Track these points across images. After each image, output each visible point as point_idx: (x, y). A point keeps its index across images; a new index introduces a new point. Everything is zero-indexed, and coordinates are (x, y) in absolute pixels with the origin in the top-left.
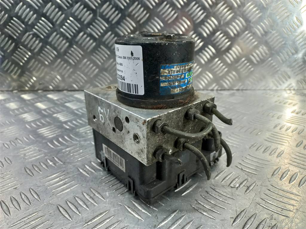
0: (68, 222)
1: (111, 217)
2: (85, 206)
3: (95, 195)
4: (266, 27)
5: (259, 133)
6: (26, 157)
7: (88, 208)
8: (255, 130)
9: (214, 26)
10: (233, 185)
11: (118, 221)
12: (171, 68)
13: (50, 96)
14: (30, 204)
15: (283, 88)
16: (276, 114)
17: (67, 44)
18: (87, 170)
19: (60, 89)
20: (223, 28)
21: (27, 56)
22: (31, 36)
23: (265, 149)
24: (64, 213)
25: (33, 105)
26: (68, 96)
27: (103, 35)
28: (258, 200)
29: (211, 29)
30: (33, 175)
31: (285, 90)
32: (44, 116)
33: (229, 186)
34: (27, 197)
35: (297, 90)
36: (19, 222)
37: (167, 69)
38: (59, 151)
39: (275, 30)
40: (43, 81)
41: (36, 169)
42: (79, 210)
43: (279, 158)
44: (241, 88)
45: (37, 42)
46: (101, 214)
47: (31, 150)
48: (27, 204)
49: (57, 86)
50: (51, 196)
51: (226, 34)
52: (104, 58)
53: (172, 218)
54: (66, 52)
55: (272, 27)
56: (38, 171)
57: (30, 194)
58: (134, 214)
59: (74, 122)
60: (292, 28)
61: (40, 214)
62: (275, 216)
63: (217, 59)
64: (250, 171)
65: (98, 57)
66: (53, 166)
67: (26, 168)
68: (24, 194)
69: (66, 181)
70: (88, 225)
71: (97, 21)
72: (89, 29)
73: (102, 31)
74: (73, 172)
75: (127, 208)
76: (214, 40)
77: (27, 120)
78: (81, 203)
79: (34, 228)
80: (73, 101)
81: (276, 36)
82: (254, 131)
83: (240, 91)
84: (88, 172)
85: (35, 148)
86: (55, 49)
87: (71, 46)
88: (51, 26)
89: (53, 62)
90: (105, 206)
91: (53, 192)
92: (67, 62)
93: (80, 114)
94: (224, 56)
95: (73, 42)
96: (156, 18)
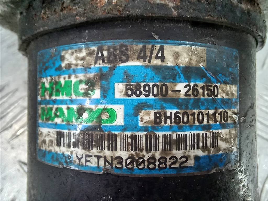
12: (209, 157)
37: (221, 152)
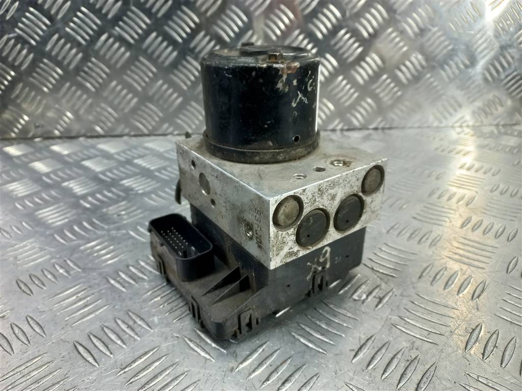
0: (92, 370)
1: (162, 357)
2: (119, 342)
3: (135, 322)
4: (422, 21)
5: (404, 206)
6: (18, 262)
7: (124, 344)
8: (398, 200)
9: (334, 20)
10: (357, 296)
11: (173, 364)
13: (56, 148)
14: (29, 342)
15: (450, 124)
16: (434, 171)
17: (80, 55)
18: (121, 281)
19: (73, 134)
20: (350, 23)
21: (9, 78)
22: (13, 41)
23: (412, 234)
24: (86, 355)
25: (25, 166)
26: (87, 148)
27: (143, 38)
28: (395, 318)
29: (329, 25)
30: (32, 293)
31: (453, 127)
32: (47, 187)
33: (350, 298)
34: (22, 331)
35: (473, 126)
36: (11, 374)
38: (75, 249)
39: (436, 26)
40: (42, 122)
41: (37, 282)
42: (110, 348)
43: (433, 248)
44: (381, 126)
45: (25, 52)
46: (146, 353)
47: (26, 248)
48: (23, 342)
49: (68, 130)
50: (63, 328)
51: (355, 34)
52: (147, 79)
53: (259, 354)
54: (78, 69)
55: (431, 20)
56: (39, 285)
57: (28, 325)
58: (199, 350)
59: (99, 196)
60: (465, 21)
61: (46, 358)
62: (418, 343)
63: (340, 78)
64: (385, 272)
65: (136, 77)
66: (65, 276)
67: (19, 281)
68: (17, 326)
69: (87, 301)
70: (124, 372)
71: (129, 13)
72: (117, 28)
73: (140, 31)
74: (99, 285)
75: (188, 342)
76: (336, 44)
77: (16, 195)
78: (113, 337)
79: (37, 381)
80: (96, 156)
81: (439, 37)
82: (396, 202)
83: (380, 132)
84: (124, 284)
85: (33, 245)
86: (59, 64)
87: (86, 59)
88: (48, 22)
89: (56, 88)
90: (152, 340)
91: (67, 321)
92: (81, 86)
93: (108, 180)
94: (353, 72)
95: (91, 52)
96: (234, 8)
